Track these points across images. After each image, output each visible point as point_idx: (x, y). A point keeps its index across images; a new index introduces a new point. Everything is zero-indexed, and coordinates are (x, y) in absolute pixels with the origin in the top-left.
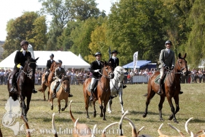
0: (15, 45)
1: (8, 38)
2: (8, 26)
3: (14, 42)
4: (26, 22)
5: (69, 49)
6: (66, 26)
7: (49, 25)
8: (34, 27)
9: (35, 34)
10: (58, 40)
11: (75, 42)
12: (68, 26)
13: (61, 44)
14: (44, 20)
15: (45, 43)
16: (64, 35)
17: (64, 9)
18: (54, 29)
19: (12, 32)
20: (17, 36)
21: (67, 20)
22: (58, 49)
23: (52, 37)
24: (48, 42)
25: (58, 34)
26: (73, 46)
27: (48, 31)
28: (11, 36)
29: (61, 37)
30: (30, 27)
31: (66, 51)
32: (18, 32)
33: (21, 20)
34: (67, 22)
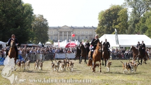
0: (104, 30)
1: (99, 25)
2: (99, 16)
3: (104, 28)
4: (113, 13)
5: (145, 32)
6: (142, 15)
7: (129, 15)
8: (118, 16)
9: (119, 22)
10: (136, 26)
11: (149, 27)
12: (144, 15)
13: (139, 29)
14: (126, 11)
15: (127, 29)
16: (141, 23)
17: (141, 3)
18: (134, 18)
19: (102, 21)
20: (106, 23)
21: (143, 11)
22: (136, 33)
23: (132, 24)
24: (129, 28)
25: (136, 21)
26: (147, 31)
27: (129, 19)
28: (102, 23)
29: (138, 24)
30: (116, 16)
31: (142, 34)
32: (107, 20)
33: (109, 11)
34: (143, 12)
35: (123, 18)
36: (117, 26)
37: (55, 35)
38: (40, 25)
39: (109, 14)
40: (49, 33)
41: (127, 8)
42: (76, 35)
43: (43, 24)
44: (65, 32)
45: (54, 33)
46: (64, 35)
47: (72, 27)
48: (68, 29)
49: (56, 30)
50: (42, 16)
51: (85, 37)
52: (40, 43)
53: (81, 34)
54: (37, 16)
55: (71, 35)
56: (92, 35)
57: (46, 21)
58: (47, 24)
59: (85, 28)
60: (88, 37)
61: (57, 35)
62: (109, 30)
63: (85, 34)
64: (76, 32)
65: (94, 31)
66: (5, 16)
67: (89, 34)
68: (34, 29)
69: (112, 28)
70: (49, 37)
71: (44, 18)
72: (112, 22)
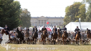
35: (82, 11)
36: (78, 17)
37: (35, 23)
38: (25, 16)
39: (73, 8)
40: (32, 21)
41: (85, 4)
42: (50, 23)
43: (27, 15)
44: (42, 21)
45: (35, 22)
46: (42, 23)
47: (47, 17)
48: (44, 19)
49: (36, 19)
50: (27, 10)
51: (56, 24)
52: (25, 28)
53: (53, 22)
54: (23, 10)
55: (46, 23)
56: (61, 23)
57: (30, 13)
58: (30, 15)
59: (56, 18)
60: (58, 24)
61: (37, 23)
62: (72, 19)
63: (56, 22)
64: (50, 21)
65: (62, 20)
66: (3, 9)
67: (58, 22)
68: (21, 19)
69: (75, 18)
70: (32, 24)
71: (28, 11)
72: (75, 14)
